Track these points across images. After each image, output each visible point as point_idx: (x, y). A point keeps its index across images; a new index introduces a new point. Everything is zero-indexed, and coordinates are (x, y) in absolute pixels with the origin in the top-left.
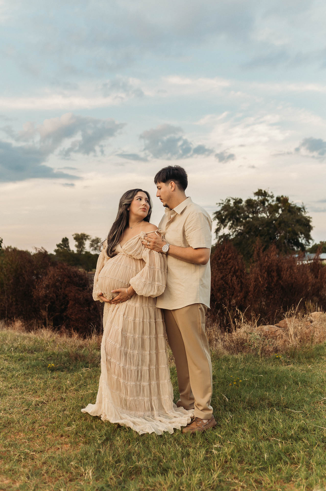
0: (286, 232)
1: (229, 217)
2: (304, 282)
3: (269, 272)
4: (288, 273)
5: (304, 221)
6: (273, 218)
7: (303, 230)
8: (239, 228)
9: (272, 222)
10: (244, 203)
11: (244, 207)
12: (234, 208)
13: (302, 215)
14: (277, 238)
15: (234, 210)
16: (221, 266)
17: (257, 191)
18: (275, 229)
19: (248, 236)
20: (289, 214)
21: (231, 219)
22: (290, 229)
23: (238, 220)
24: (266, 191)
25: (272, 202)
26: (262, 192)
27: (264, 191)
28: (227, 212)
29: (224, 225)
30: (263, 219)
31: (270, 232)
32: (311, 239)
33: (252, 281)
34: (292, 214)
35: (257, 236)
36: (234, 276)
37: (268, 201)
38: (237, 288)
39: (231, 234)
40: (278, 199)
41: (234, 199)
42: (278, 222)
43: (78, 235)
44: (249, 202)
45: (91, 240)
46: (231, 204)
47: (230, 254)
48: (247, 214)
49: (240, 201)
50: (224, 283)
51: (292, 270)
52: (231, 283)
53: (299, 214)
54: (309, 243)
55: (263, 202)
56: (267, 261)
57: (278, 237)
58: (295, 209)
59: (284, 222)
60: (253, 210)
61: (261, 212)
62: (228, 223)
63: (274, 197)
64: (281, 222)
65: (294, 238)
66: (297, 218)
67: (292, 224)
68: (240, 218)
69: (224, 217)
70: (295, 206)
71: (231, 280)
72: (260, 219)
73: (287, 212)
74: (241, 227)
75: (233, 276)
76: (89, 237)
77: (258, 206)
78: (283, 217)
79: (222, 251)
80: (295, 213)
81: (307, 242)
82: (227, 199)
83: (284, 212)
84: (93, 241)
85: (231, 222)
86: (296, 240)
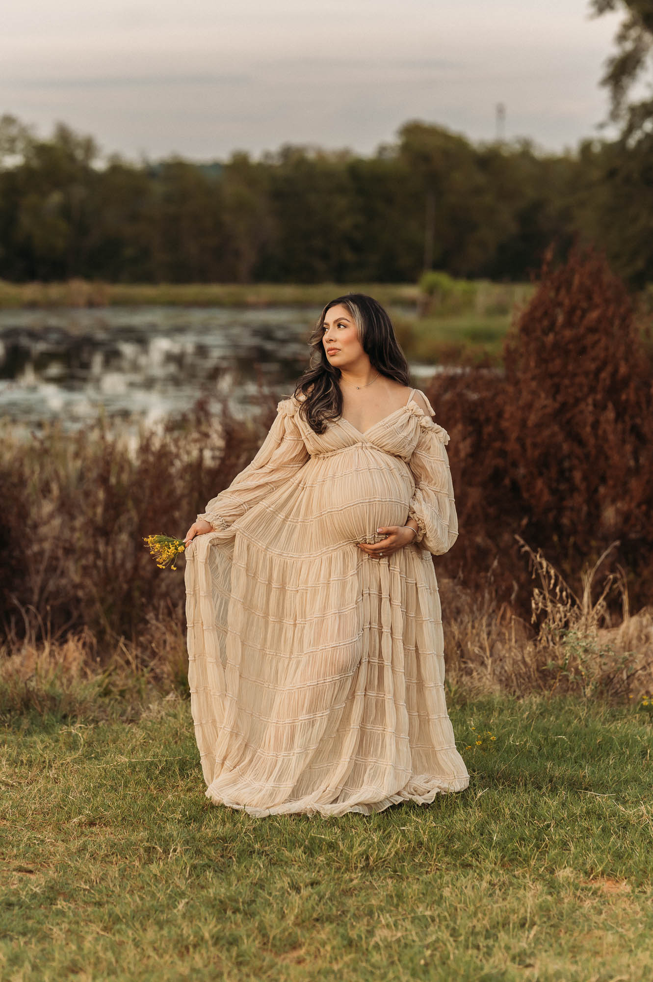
16: (557, 362)
36: (610, 406)
50: (562, 436)
71: (596, 425)
75: (605, 408)
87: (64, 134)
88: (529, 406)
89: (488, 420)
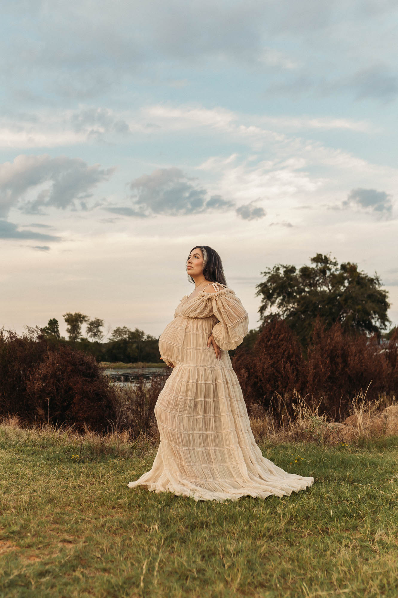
0: (354, 311)
1: (278, 291)
2: (378, 371)
3: (332, 358)
4: (356, 358)
5: (379, 296)
6: (337, 292)
7: (377, 309)
8: (291, 305)
9: (336, 297)
10: (297, 272)
11: (298, 277)
12: (285, 278)
13: (375, 288)
14: (342, 319)
15: (285, 282)
16: (272, 350)
17: (315, 256)
18: (340, 307)
19: (303, 316)
20: (358, 287)
21: (281, 293)
22: (360, 307)
23: (290, 295)
24: (328, 256)
25: (336, 270)
26: (322, 258)
27: (325, 257)
28: (275, 284)
29: (271, 302)
30: (323, 293)
31: (333, 310)
32: (388, 320)
33: (311, 369)
34: (362, 287)
35: (315, 316)
37: (330, 269)
38: (292, 377)
39: (281, 313)
40: (343, 267)
41: (284, 267)
42: (343, 297)
43: (71, 315)
44: (305, 271)
45: (89, 323)
46: (281, 273)
47: (283, 334)
48: (302, 287)
49: (293, 269)
50: (275, 371)
51: (361, 356)
52: (285, 370)
53: (371, 287)
54: (385, 326)
55: (323, 271)
56: (329, 344)
57: (343, 317)
58: (366, 281)
59: (352, 297)
60: (310, 282)
61: (320, 285)
62: (276, 298)
63: (338, 264)
64: (348, 297)
65: (365, 319)
66: (369, 292)
67: (362, 301)
68: (293, 292)
69: (271, 291)
70: (366, 276)
71: (284, 367)
72: (320, 294)
73: (355, 283)
74: (294, 304)
75: (287, 363)
76: (86, 319)
77: (317, 276)
78: (350, 292)
79: (272, 330)
80: (366, 285)
81: (382, 325)
82: (275, 267)
83: (351, 284)
84: (92, 324)
85: (281, 297)
86: (367, 322)
87: (137, 331)
88: (264, 363)
89: (251, 368)
